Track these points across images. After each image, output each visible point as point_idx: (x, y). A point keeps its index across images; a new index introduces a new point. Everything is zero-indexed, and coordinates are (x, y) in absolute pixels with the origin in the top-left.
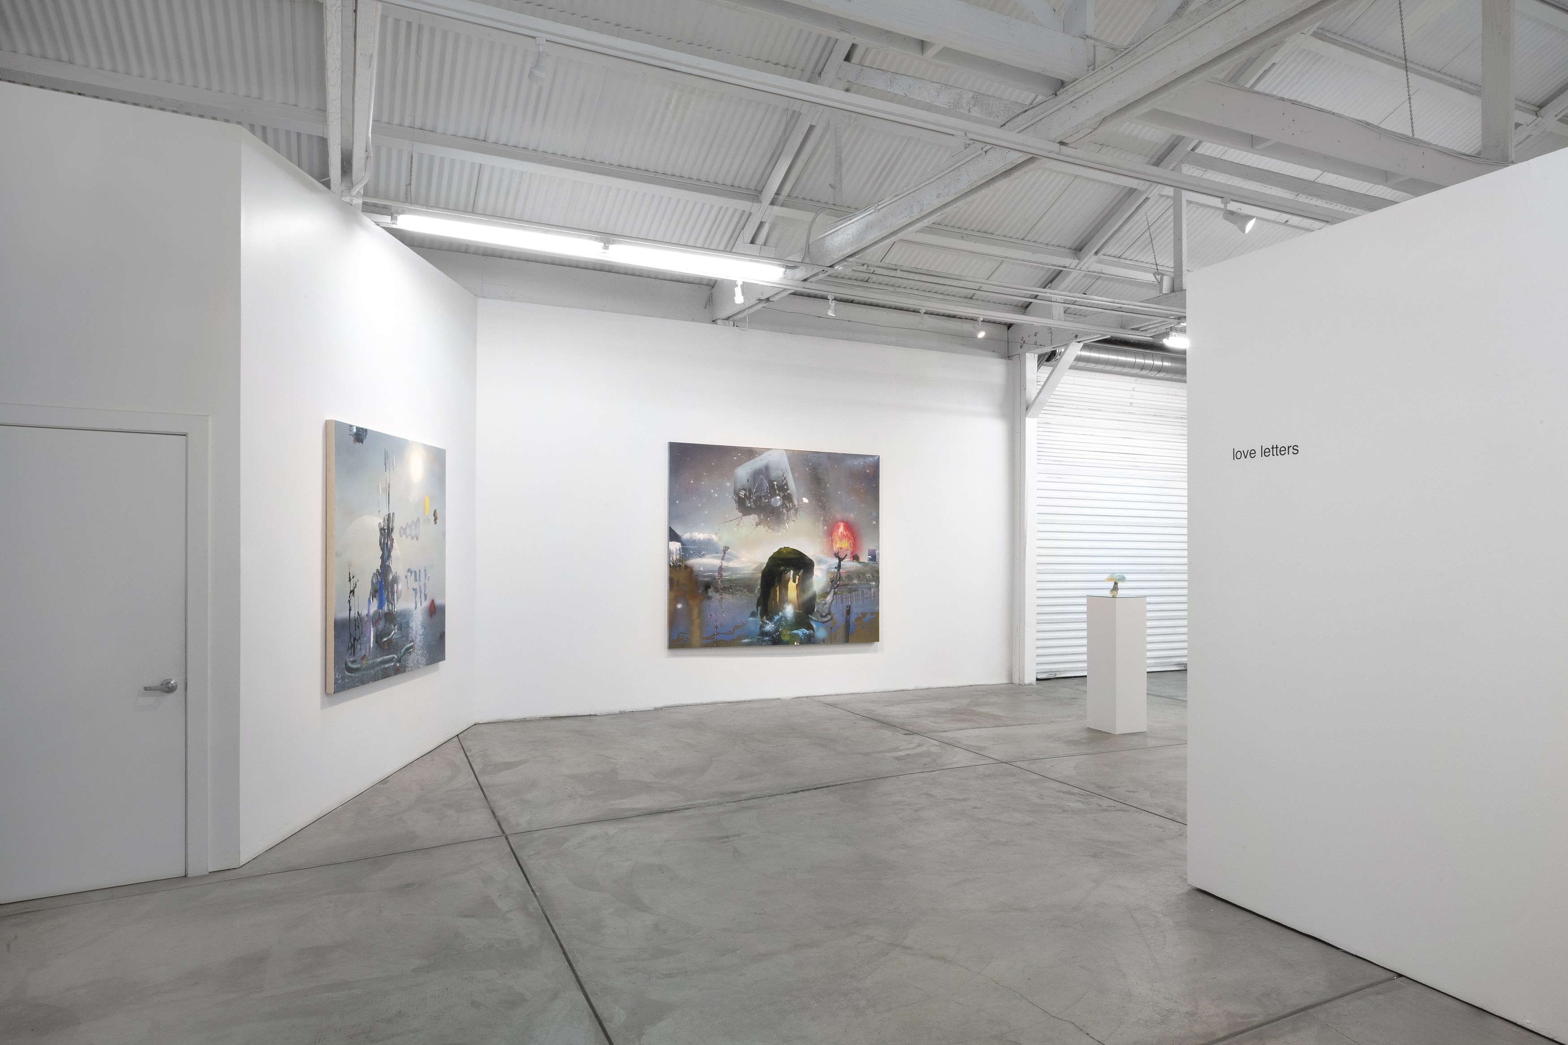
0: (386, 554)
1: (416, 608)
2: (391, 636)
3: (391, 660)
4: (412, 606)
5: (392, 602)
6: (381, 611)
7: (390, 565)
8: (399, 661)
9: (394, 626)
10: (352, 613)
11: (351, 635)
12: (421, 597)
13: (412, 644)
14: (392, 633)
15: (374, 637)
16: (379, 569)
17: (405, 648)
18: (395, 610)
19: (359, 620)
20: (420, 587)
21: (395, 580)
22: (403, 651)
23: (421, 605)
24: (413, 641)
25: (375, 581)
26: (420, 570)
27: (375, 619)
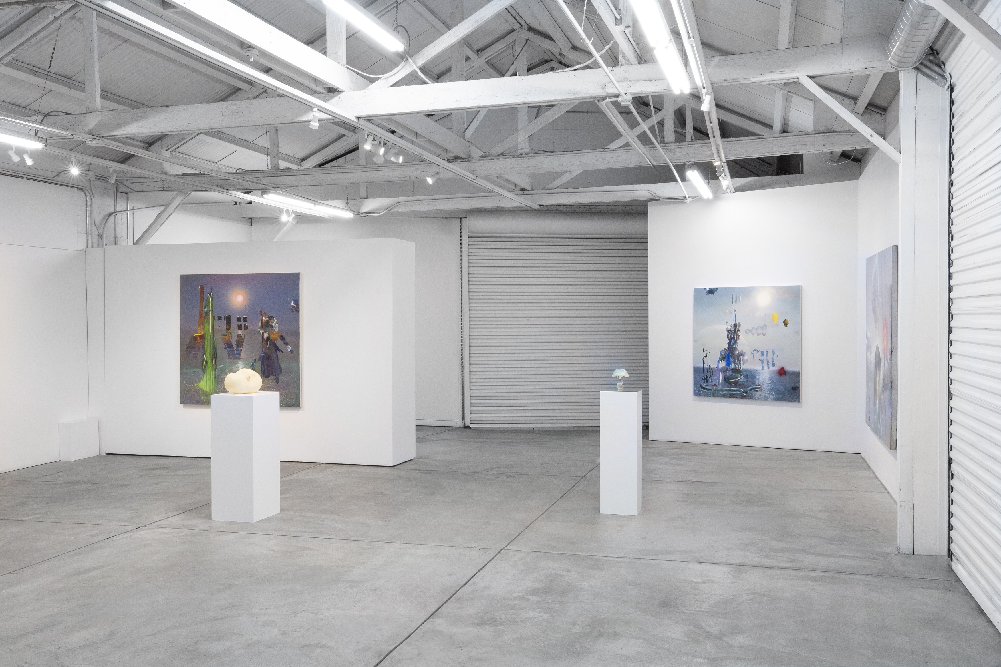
0: (733, 341)
1: (763, 369)
2: (737, 380)
3: (739, 391)
4: (758, 367)
5: (739, 364)
6: (728, 367)
7: (737, 347)
8: (746, 393)
9: (741, 375)
10: (705, 366)
11: (704, 374)
12: (768, 364)
13: (759, 386)
14: (739, 379)
15: (722, 378)
16: (727, 348)
17: (751, 387)
18: (742, 368)
19: (711, 369)
20: (767, 359)
21: (741, 354)
22: (749, 388)
23: (768, 368)
24: (759, 385)
25: (723, 353)
26: (767, 351)
27: (724, 371)
